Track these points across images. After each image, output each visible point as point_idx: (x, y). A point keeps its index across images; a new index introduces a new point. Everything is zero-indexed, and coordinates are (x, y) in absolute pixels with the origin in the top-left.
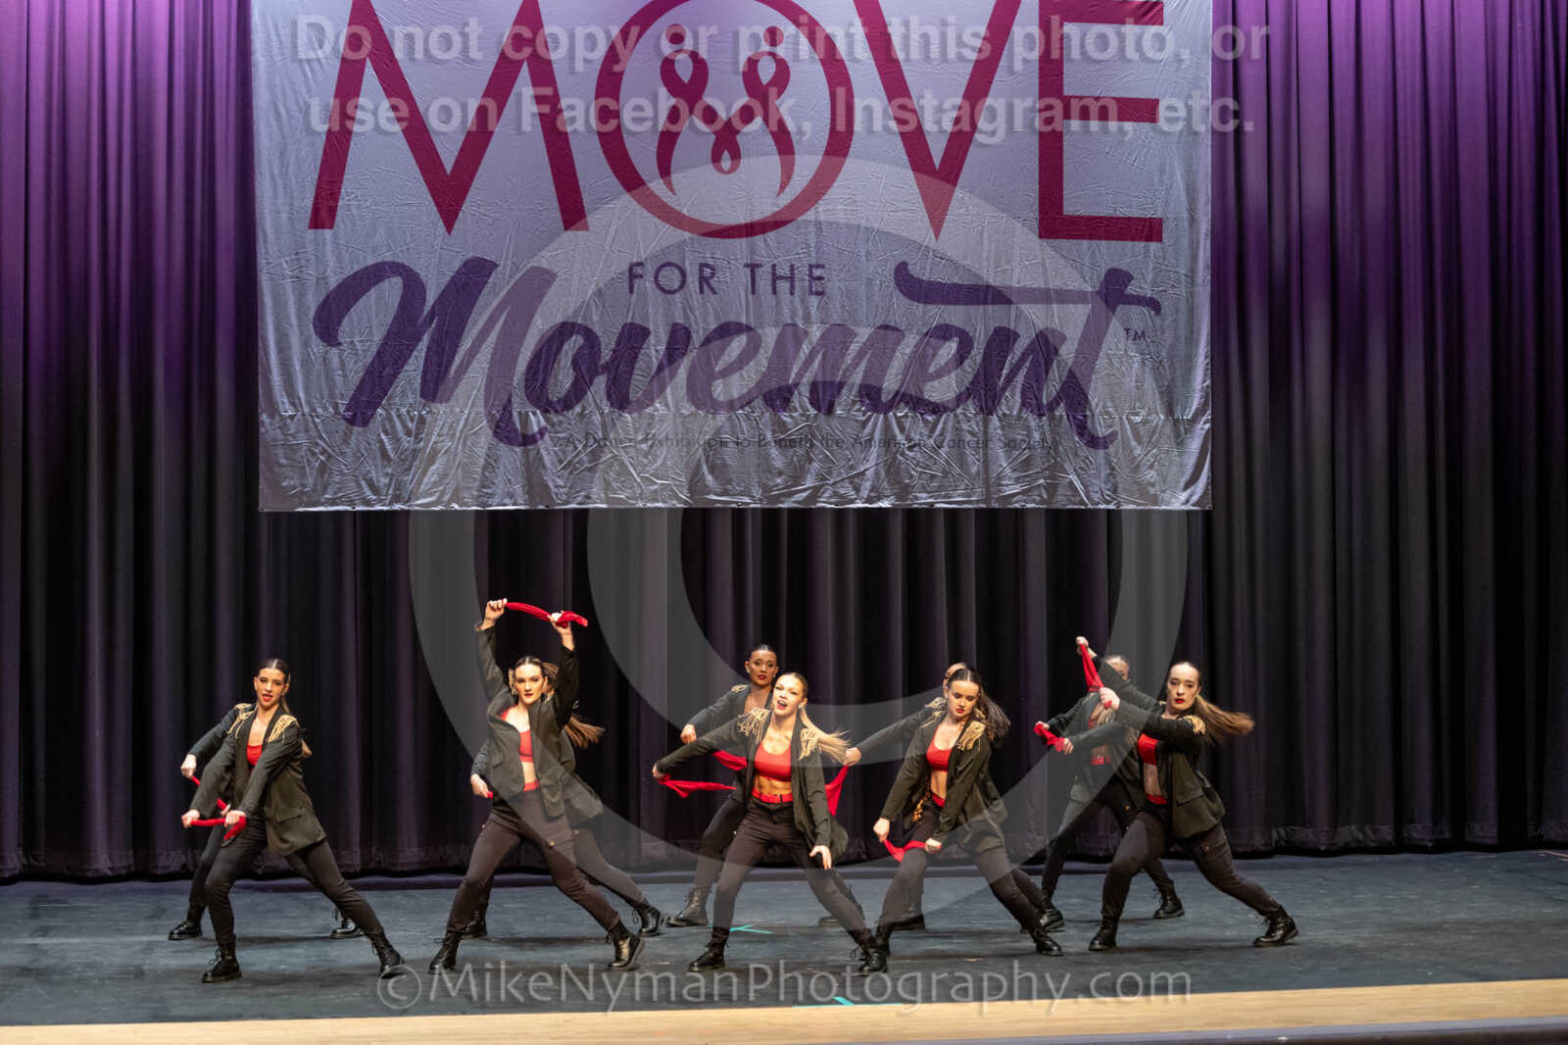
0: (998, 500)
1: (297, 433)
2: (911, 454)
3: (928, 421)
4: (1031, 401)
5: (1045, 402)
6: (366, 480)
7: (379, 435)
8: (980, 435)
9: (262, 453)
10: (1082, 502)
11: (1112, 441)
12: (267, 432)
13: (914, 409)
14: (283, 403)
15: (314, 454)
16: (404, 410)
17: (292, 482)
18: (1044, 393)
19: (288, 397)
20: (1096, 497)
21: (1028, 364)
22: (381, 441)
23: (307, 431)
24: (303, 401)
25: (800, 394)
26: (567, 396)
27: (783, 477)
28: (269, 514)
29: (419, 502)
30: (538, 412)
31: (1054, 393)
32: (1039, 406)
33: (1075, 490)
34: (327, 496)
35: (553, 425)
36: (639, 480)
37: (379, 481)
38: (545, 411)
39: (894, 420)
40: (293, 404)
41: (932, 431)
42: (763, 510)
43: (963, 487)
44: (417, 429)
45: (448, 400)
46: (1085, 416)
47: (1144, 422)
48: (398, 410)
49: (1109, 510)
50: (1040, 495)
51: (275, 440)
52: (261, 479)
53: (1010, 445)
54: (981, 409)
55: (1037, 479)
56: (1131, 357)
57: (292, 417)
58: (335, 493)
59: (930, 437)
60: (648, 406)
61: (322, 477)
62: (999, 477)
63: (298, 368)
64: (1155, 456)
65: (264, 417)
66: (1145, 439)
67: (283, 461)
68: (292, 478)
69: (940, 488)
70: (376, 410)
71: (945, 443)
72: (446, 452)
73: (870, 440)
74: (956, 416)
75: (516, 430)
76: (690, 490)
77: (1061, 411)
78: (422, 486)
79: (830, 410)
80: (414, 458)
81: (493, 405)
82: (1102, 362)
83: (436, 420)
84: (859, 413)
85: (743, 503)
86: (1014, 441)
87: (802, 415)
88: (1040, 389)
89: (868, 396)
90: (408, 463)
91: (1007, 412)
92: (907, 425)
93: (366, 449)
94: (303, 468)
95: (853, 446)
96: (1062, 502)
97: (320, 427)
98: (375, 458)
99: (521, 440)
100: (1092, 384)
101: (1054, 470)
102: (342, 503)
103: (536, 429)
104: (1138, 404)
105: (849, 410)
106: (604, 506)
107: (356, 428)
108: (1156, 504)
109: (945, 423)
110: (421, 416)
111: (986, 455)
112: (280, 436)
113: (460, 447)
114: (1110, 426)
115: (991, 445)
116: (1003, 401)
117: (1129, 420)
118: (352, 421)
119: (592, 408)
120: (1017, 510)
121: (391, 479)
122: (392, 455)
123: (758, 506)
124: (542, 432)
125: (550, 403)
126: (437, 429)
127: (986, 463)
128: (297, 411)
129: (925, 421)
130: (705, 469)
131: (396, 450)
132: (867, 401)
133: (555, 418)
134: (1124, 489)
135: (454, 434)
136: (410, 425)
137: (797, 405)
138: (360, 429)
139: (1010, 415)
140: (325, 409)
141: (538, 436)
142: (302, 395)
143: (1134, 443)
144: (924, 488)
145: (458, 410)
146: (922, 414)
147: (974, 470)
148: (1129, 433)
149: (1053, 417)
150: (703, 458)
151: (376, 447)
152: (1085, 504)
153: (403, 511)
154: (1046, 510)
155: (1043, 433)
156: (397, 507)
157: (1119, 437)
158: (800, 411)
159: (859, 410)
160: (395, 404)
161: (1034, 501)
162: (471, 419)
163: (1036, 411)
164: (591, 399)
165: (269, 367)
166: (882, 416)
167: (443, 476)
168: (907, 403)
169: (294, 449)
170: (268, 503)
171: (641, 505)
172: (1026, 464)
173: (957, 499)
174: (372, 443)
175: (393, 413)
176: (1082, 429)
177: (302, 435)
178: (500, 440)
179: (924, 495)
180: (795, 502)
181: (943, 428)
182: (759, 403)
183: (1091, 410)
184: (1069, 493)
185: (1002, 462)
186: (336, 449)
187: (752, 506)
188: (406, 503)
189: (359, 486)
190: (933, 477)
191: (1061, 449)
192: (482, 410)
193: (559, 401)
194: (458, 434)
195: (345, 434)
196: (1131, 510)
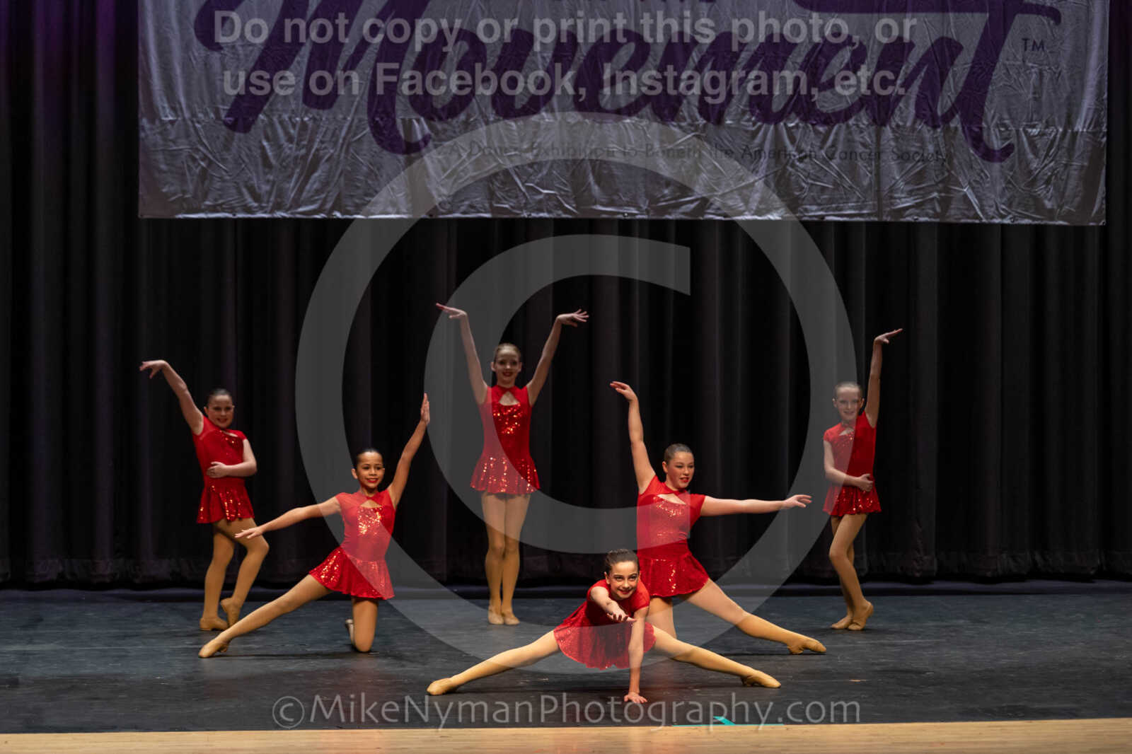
0: (890, 213)
1: (177, 138)
2: (801, 165)
3: (821, 133)
4: (926, 112)
5: (939, 113)
6: (246, 187)
7: (260, 142)
8: (873, 146)
9: (142, 158)
10: (977, 216)
11: (1008, 155)
12: (147, 136)
13: (805, 120)
14: (164, 108)
15: (194, 160)
16: (286, 117)
17: (172, 189)
18: (939, 106)
19: (169, 102)
20: (991, 211)
21: (923, 74)
22: (263, 148)
23: (188, 136)
24: (184, 106)
25: (689, 103)
26: (451, 103)
27: (671, 188)
28: (149, 220)
29: (301, 210)
30: (422, 119)
31: (949, 104)
32: (934, 116)
33: (970, 201)
34: (207, 203)
35: (437, 133)
36: (523, 190)
37: (259, 188)
38: (429, 119)
39: (784, 131)
40: (174, 109)
41: (824, 142)
42: (652, 223)
43: (855, 200)
44: (300, 135)
45: (331, 106)
46: (981, 128)
47: (1041, 135)
48: (280, 116)
49: (1003, 225)
50: (934, 209)
51: (155, 145)
52: (141, 186)
53: (903, 157)
54: (874, 120)
55: (932, 192)
56: (1028, 68)
57: (172, 122)
58: (216, 200)
59: (821, 148)
60: (534, 113)
61: (203, 183)
62: (892, 190)
63: (178, 70)
64: (1053, 169)
65: (144, 122)
66: (1043, 153)
67: (163, 167)
68: (172, 184)
69: (831, 201)
70: (257, 116)
71: (837, 155)
72: (327, 161)
73: (759, 152)
74: (848, 127)
75: (400, 137)
76: (575, 199)
77: (956, 123)
78: (304, 194)
79: (719, 121)
80: (296, 164)
81: (377, 112)
82: (998, 73)
83: (318, 126)
84: (749, 122)
85: (629, 214)
86: (908, 153)
87: (692, 125)
88: (935, 100)
89: (759, 106)
90: (290, 170)
91: (901, 123)
92: (798, 136)
93: (247, 155)
94: (183, 174)
95: (742, 157)
96: (955, 215)
97: (202, 133)
98: (257, 165)
99: (404, 147)
100: (989, 96)
101: (947, 183)
102: (223, 211)
103: (420, 137)
104: (1034, 119)
105: (739, 120)
106: (488, 215)
107: (237, 135)
108: (1052, 219)
109: (837, 134)
110: (302, 120)
111: (878, 167)
112: (161, 142)
113: (343, 155)
114: (1007, 139)
115: (884, 157)
116: (897, 112)
117: (1026, 133)
118: (232, 127)
119: (476, 116)
120: (909, 223)
121: (273, 186)
122: (273, 161)
123: (645, 217)
124: (426, 140)
125: (434, 110)
126: (319, 138)
127: (878, 175)
128: (178, 116)
129: (817, 132)
130: (591, 179)
131: (277, 156)
132: (758, 111)
133: (439, 126)
134: (1019, 204)
135: (336, 143)
136: (292, 131)
137: (686, 114)
138: (242, 135)
139: (904, 126)
140: (206, 114)
141: (422, 144)
142: (182, 100)
143: (1031, 156)
144: (814, 200)
145: (341, 116)
146: (813, 125)
147: (866, 183)
148: (1026, 145)
149: (949, 128)
150: (590, 168)
151: (257, 153)
152: (981, 219)
153: (284, 218)
154: (939, 224)
155: (937, 145)
156: (279, 214)
157: (1016, 150)
158: (689, 121)
159: (749, 120)
160: (277, 110)
161: (927, 215)
162: (354, 128)
163: (930, 123)
164: (476, 107)
165: (149, 69)
166: (772, 127)
167: (325, 184)
168: (798, 114)
169: (174, 155)
170: (148, 209)
171: (525, 215)
172: (920, 177)
173: (848, 212)
174: (253, 148)
175: (275, 119)
176: (977, 141)
177: (180, 141)
178: (384, 147)
179: (814, 208)
180: (683, 213)
181: (835, 140)
182: (647, 110)
183: (987, 123)
184: (965, 207)
185: (894, 173)
186: (219, 157)
187: (638, 217)
188: (286, 211)
189: (240, 193)
190: (823, 189)
191: (955, 161)
192: (366, 117)
193: (443, 109)
194: (341, 141)
195: (226, 139)
196: (1026, 225)
